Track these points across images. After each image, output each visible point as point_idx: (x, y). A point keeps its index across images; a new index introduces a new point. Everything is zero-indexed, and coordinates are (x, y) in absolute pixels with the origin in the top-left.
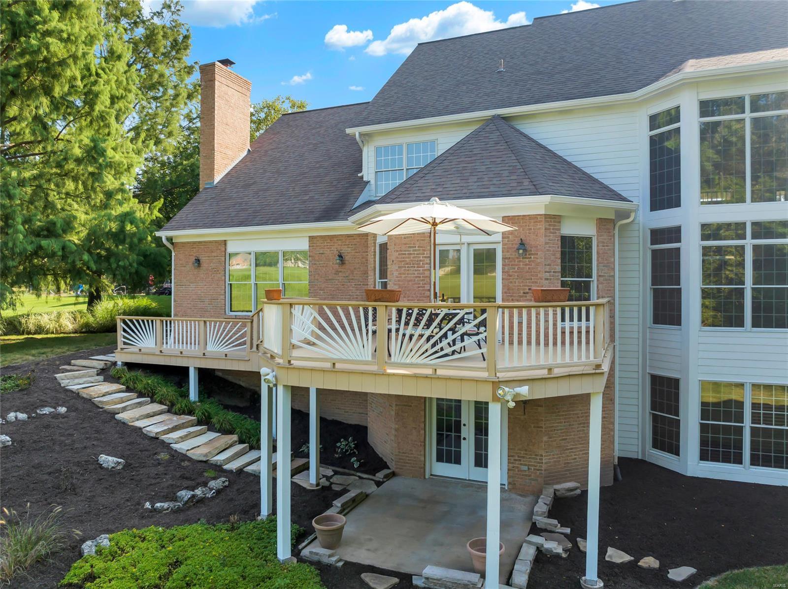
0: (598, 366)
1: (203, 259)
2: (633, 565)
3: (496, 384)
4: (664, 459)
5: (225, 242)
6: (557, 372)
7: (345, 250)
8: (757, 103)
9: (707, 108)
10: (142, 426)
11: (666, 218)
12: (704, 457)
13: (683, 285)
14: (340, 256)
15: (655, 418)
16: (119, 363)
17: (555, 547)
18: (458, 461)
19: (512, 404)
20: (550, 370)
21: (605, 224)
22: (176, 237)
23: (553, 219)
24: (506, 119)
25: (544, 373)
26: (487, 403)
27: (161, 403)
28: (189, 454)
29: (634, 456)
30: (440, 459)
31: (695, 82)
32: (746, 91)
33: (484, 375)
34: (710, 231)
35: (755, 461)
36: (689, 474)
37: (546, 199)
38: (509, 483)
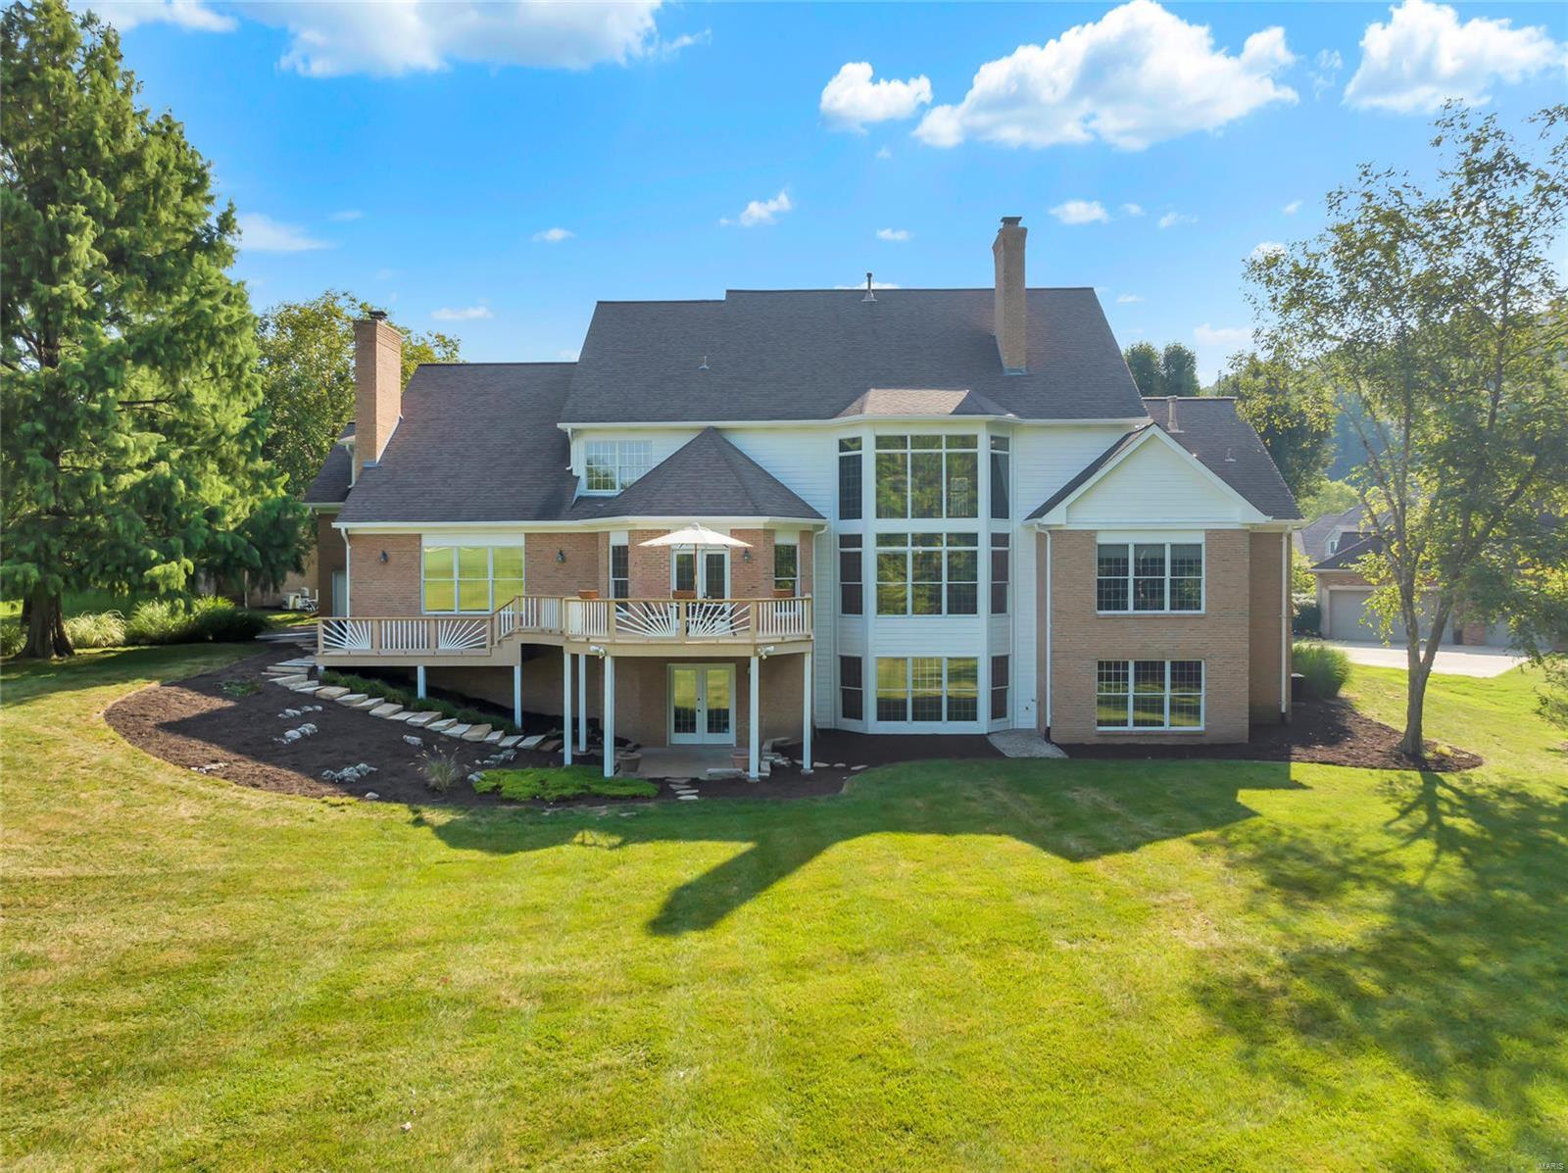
0: (809, 636)
1: (391, 553)
2: (831, 768)
3: (756, 646)
4: (852, 725)
5: (419, 537)
6: (787, 639)
7: (566, 548)
8: (919, 441)
9: (881, 442)
10: (404, 718)
11: (851, 527)
12: (880, 718)
13: (863, 582)
14: (561, 553)
15: (844, 692)
16: (321, 668)
17: (781, 761)
18: (693, 730)
19: (765, 657)
20: (783, 638)
21: (806, 535)
22: (353, 529)
23: (769, 532)
24: (716, 430)
25: (780, 640)
26: (749, 658)
27: (394, 702)
28: (464, 736)
29: (828, 727)
30: (677, 730)
31: (874, 423)
32: (909, 432)
33: (748, 641)
34: (884, 539)
35: (915, 719)
36: (870, 733)
37: (766, 519)
38: (738, 741)
